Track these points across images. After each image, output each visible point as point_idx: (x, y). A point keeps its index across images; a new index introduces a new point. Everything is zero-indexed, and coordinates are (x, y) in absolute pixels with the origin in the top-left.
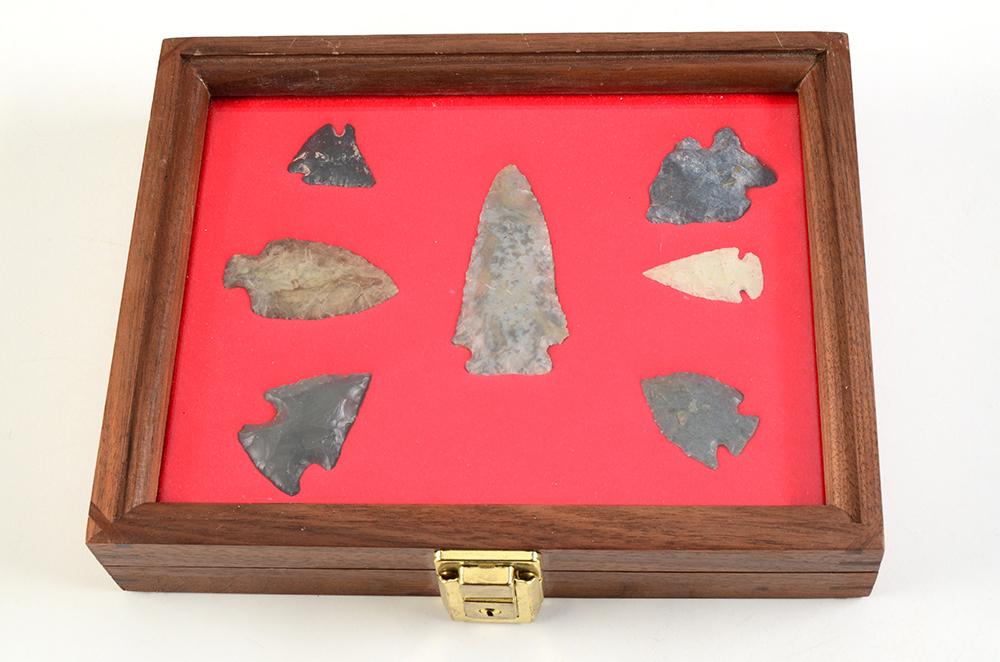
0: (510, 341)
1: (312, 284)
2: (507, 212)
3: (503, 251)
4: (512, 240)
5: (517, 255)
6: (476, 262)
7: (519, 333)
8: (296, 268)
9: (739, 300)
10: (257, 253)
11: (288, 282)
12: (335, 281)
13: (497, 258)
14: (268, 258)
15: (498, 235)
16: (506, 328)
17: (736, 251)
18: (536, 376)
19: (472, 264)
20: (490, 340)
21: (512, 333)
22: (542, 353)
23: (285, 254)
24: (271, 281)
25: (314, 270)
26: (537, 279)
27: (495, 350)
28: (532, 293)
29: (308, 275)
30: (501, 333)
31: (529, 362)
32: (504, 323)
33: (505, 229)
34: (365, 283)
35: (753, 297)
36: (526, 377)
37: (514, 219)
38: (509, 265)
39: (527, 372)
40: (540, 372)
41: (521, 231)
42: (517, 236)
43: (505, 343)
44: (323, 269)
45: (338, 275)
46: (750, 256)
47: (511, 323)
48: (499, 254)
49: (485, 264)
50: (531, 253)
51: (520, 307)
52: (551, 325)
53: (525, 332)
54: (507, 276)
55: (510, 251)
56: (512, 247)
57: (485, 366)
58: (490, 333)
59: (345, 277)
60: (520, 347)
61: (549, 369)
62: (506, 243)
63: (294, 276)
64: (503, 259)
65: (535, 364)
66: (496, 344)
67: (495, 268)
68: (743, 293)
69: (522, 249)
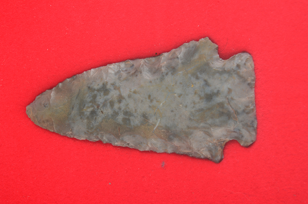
0: (219, 99)
2: (75, 112)
3: (116, 114)
4: (104, 105)
5: (120, 99)
6: (129, 141)
7: (208, 90)
13: (125, 120)
15: (99, 119)
16: (203, 105)
18: (255, 69)
19: (132, 145)
20: (217, 121)
21: (209, 97)
22: (231, 64)
26: (147, 76)
27: (229, 116)
28: (162, 79)
30: (210, 109)
31: (240, 77)
32: (198, 107)
33: (93, 113)
36: (256, 80)
37: (82, 104)
38: (132, 106)
39: (250, 79)
40: (251, 64)
41: (95, 97)
42: (100, 100)
43: (221, 105)
47: (197, 99)
48: (120, 118)
49: (132, 131)
50: (118, 83)
51: (178, 91)
52: (196, 56)
53: (207, 84)
54: (144, 107)
55: (116, 106)
56: (112, 104)
57: (247, 126)
58: (210, 121)
60: (225, 88)
61: (245, 56)
62: (108, 111)
64: (126, 113)
65: (243, 70)
66: (222, 114)
67: (136, 121)
69: (114, 94)
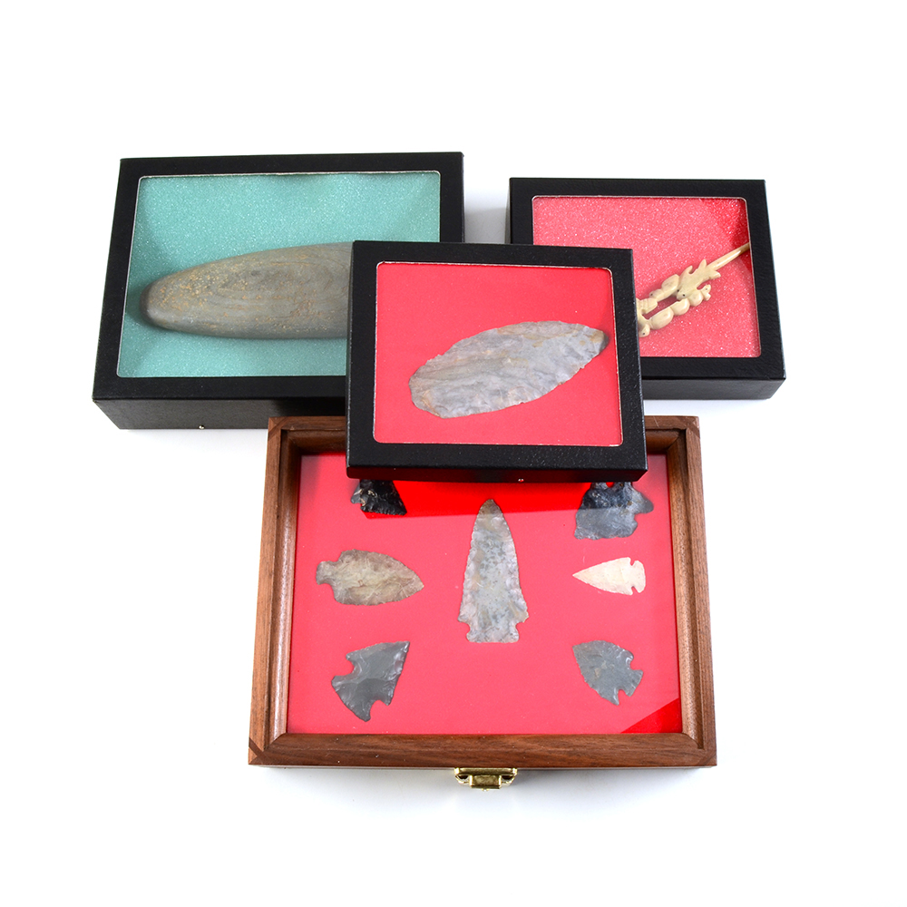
0: (493, 622)
1: (371, 583)
2: (489, 533)
3: (487, 560)
4: (492, 553)
5: (496, 563)
6: (471, 567)
7: (499, 617)
8: (360, 572)
9: (631, 593)
10: (335, 560)
11: (356, 582)
12: (385, 582)
13: (483, 565)
14: (343, 565)
15: (484, 549)
16: (491, 614)
17: (629, 559)
18: (509, 643)
19: (468, 568)
20: (481, 621)
21: (495, 617)
22: (513, 629)
23: (353, 562)
24: (346, 581)
25: (372, 573)
26: (508, 582)
27: (484, 628)
28: (506, 590)
29: (368, 577)
30: (488, 617)
31: (505, 635)
32: (490, 610)
33: (488, 545)
34: (405, 582)
35: (639, 591)
36: (503, 644)
37: (494, 538)
38: (491, 570)
39: (504, 641)
40: (512, 641)
41: (497, 547)
42: (496, 550)
43: (490, 624)
44: (377, 573)
45: (386, 577)
46: (637, 563)
47: (494, 610)
48: (485, 562)
49: (477, 570)
50: (505, 561)
51: (499, 599)
52: (518, 610)
53: (502, 616)
54: (490, 577)
55: (491, 560)
56: (493, 558)
57: (478, 638)
58: (481, 617)
59: (391, 579)
60: (500, 626)
61: (517, 638)
62: (489, 555)
63: (360, 578)
64: (487, 566)
65: (509, 637)
66: (485, 624)
67: (483, 572)
68: (633, 588)
69: (498, 559)
